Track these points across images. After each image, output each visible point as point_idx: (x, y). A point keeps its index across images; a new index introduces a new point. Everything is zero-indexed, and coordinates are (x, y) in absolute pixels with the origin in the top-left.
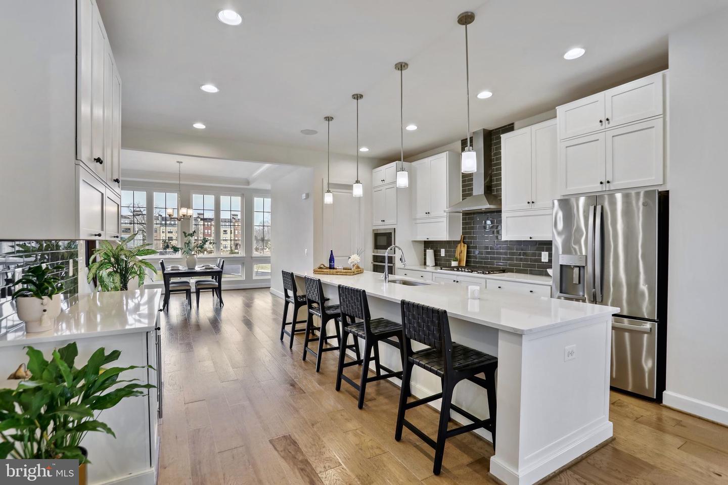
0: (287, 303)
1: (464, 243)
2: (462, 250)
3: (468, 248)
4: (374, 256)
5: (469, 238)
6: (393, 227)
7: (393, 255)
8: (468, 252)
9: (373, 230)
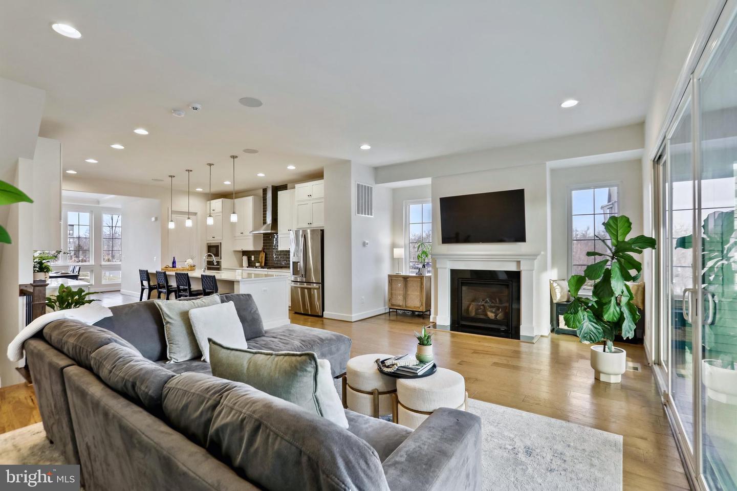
0: (143, 290)
1: (264, 252)
2: (263, 255)
3: (266, 255)
4: (208, 261)
5: (267, 249)
6: (220, 241)
7: (220, 260)
8: (266, 257)
9: (208, 244)
